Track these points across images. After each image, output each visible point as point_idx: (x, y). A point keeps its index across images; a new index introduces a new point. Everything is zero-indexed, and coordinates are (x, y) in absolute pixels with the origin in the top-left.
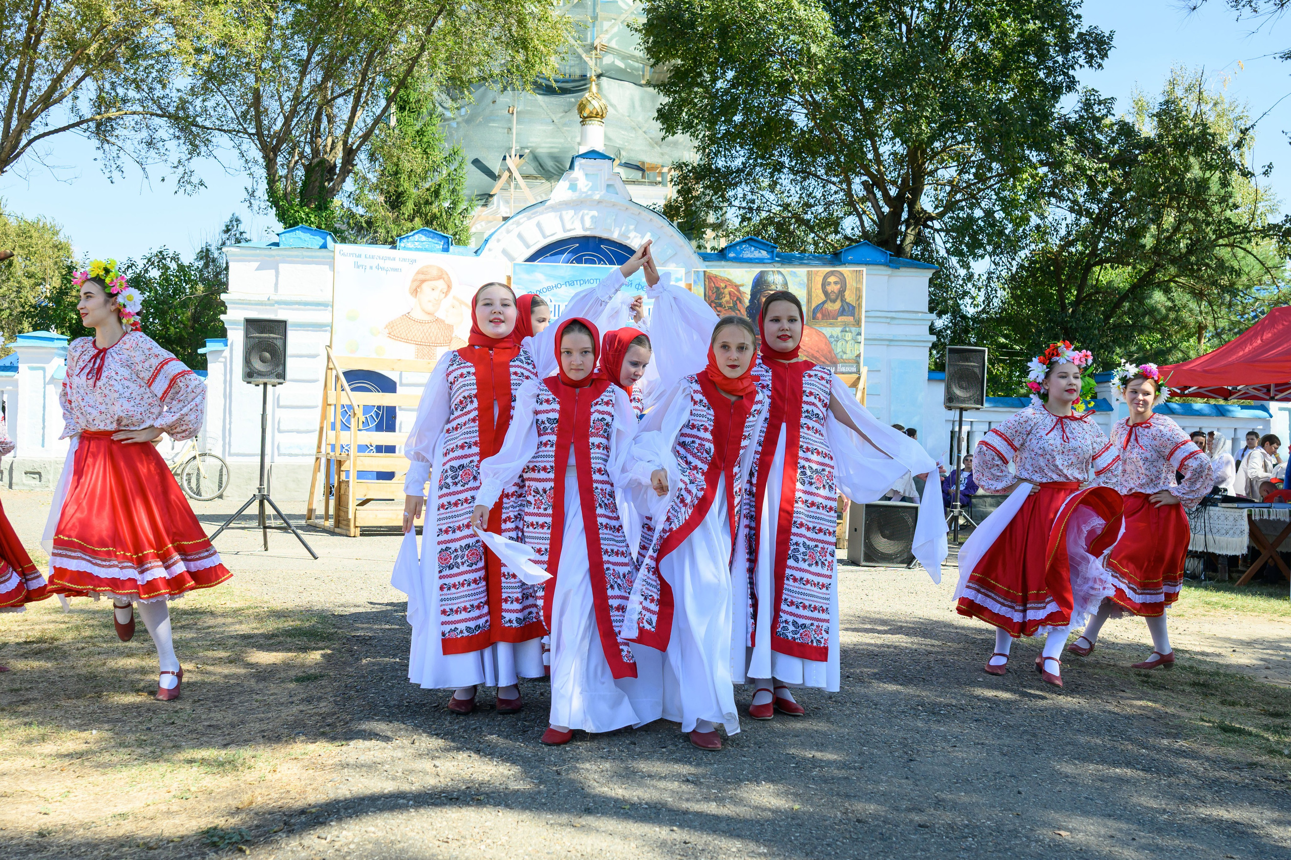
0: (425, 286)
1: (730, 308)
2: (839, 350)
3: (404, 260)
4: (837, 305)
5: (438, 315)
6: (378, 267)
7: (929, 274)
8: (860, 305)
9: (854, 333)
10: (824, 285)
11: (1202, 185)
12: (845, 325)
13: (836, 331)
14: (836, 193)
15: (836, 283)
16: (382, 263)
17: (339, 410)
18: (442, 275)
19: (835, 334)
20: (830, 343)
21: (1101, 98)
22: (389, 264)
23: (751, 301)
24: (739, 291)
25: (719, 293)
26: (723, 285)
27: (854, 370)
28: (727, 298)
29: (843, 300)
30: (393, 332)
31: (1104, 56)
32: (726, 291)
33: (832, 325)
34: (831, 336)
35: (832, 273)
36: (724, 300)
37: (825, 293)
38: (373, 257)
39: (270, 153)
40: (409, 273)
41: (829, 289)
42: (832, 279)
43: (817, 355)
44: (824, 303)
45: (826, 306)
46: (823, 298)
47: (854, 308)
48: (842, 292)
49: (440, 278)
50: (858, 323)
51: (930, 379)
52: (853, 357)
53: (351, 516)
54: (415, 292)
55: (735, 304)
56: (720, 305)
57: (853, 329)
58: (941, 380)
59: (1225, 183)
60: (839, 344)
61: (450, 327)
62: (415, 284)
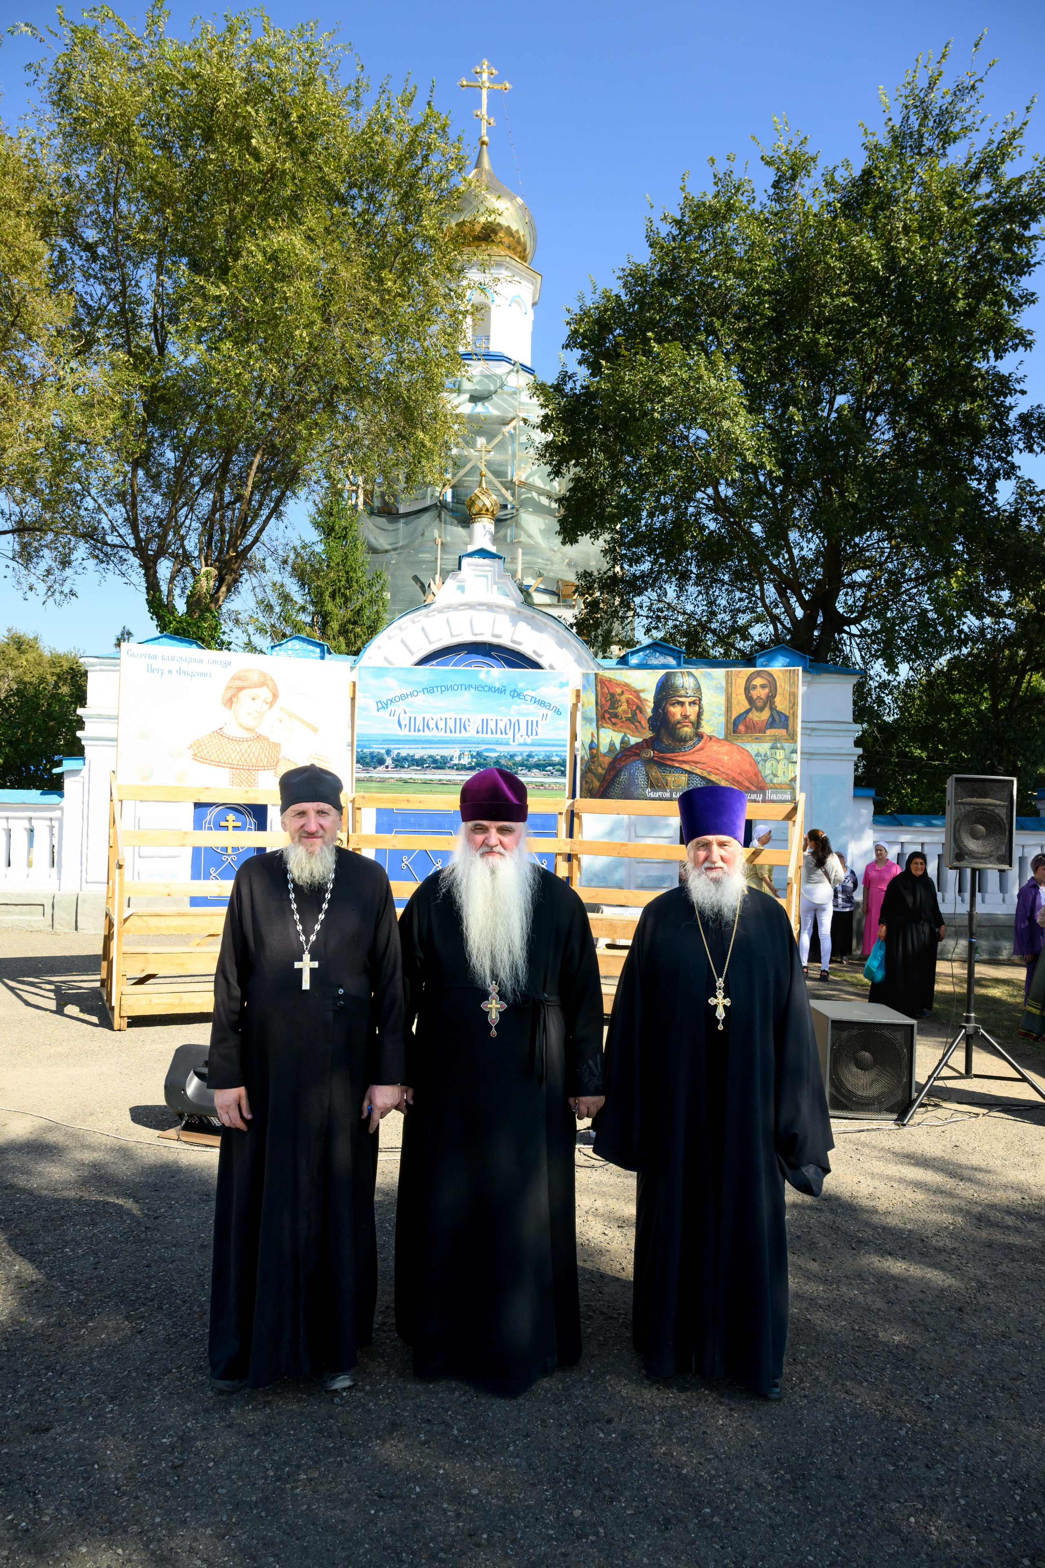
0: (243, 694)
1: (628, 719)
2: (768, 772)
3: (215, 662)
4: (765, 715)
5: (259, 731)
6: (180, 671)
7: (854, 680)
8: (794, 715)
9: (788, 751)
10: (748, 688)
12: (776, 739)
13: (764, 748)
14: (741, 600)
15: (763, 686)
16: (185, 666)
18: (265, 681)
19: (762, 752)
20: (756, 763)
21: (1037, 490)
22: (194, 667)
23: (655, 710)
24: (639, 698)
25: (614, 701)
26: (619, 691)
27: (788, 797)
28: (625, 706)
29: (772, 708)
30: (200, 753)
32: (623, 698)
33: (759, 740)
34: (758, 754)
35: (758, 674)
36: (620, 710)
37: (750, 699)
38: (173, 659)
41: (755, 694)
42: (758, 682)
43: (740, 779)
44: (747, 712)
45: (750, 715)
46: (747, 706)
47: (787, 718)
48: (771, 698)
49: (262, 684)
50: (792, 738)
51: (855, 796)
52: (787, 780)
54: (230, 702)
55: (634, 714)
56: (616, 716)
57: (786, 745)
60: (768, 764)
61: (276, 746)
62: (230, 693)
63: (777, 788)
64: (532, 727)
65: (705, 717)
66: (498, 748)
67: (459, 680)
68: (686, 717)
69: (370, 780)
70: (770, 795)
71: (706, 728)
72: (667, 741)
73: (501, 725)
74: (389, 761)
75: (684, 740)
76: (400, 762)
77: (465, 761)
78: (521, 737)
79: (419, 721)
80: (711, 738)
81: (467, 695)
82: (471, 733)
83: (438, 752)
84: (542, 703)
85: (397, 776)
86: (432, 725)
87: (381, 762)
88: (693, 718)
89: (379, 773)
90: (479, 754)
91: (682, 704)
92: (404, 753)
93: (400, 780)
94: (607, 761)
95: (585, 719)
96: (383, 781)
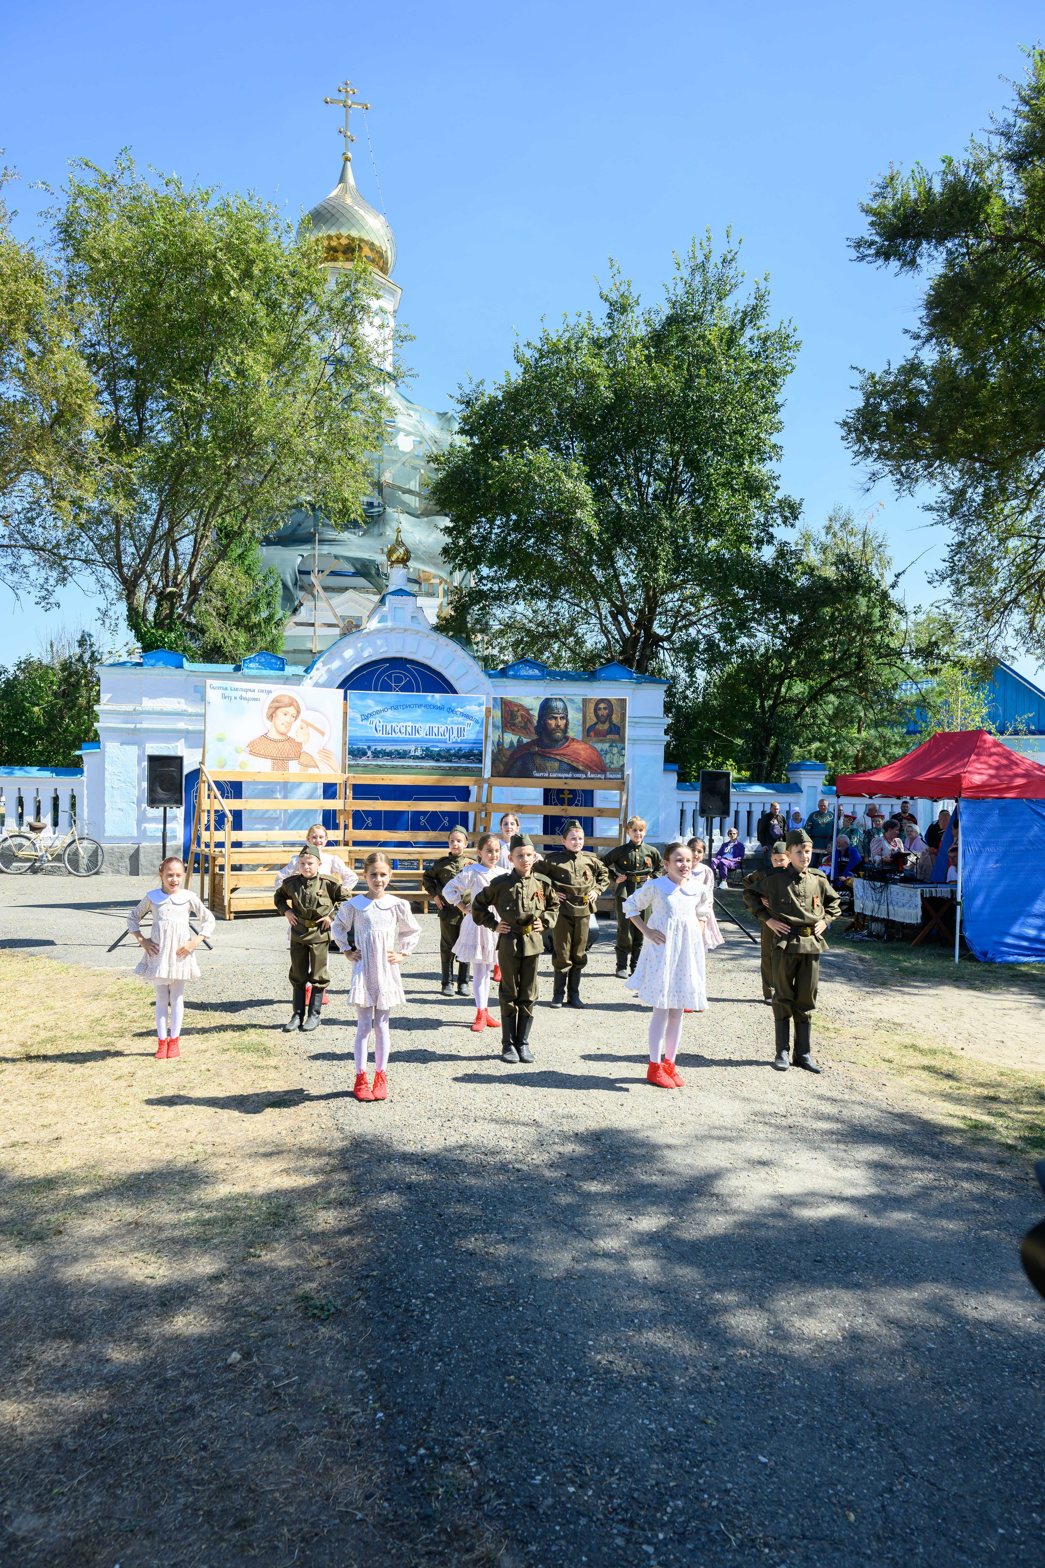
0: (280, 713)
1: (522, 727)
3: (262, 691)
4: (606, 726)
5: (289, 735)
6: (241, 698)
7: (665, 687)
10: (596, 709)
11: (868, 618)
13: (606, 746)
15: (605, 708)
16: (244, 694)
17: (213, 816)
18: (292, 703)
20: (601, 755)
21: (792, 550)
22: (250, 695)
23: (538, 722)
25: (513, 715)
26: (516, 708)
27: (619, 776)
28: (520, 719)
29: (611, 722)
30: (254, 750)
31: (796, 518)
32: (519, 713)
33: (602, 742)
35: (602, 701)
36: (516, 721)
37: (597, 716)
38: (236, 690)
39: (129, 586)
40: (267, 701)
41: (600, 713)
42: (602, 705)
43: (591, 765)
44: (596, 724)
45: (597, 726)
46: (595, 720)
47: (619, 728)
48: (610, 715)
49: (291, 705)
51: (665, 770)
52: (619, 766)
53: (226, 903)
54: (271, 717)
55: (526, 724)
56: (514, 725)
58: (673, 771)
59: (883, 616)
61: (300, 745)
62: (272, 710)
63: (613, 771)
64: (460, 731)
65: (570, 726)
66: (440, 745)
67: (414, 701)
68: (558, 726)
69: (358, 766)
70: (609, 775)
71: (571, 734)
72: (546, 741)
73: (441, 730)
74: (369, 753)
75: (557, 741)
76: (376, 754)
77: (419, 753)
78: (454, 737)
79: (389, 728)
80: (573, 740)
81: (419, 711)
82: (422, 735)
83: (401, 748)
84: (467, 717)
85: (374, 763)
86: (397, 730)
87: (365, 754)
88: (562, 727)
89: (363, 761)
90: (427, 749)
91: (556, 718)
92: (379, 748)
93: (377, 766)
94: (509, 753)
95: (494, 726)
96: (366, 766)
